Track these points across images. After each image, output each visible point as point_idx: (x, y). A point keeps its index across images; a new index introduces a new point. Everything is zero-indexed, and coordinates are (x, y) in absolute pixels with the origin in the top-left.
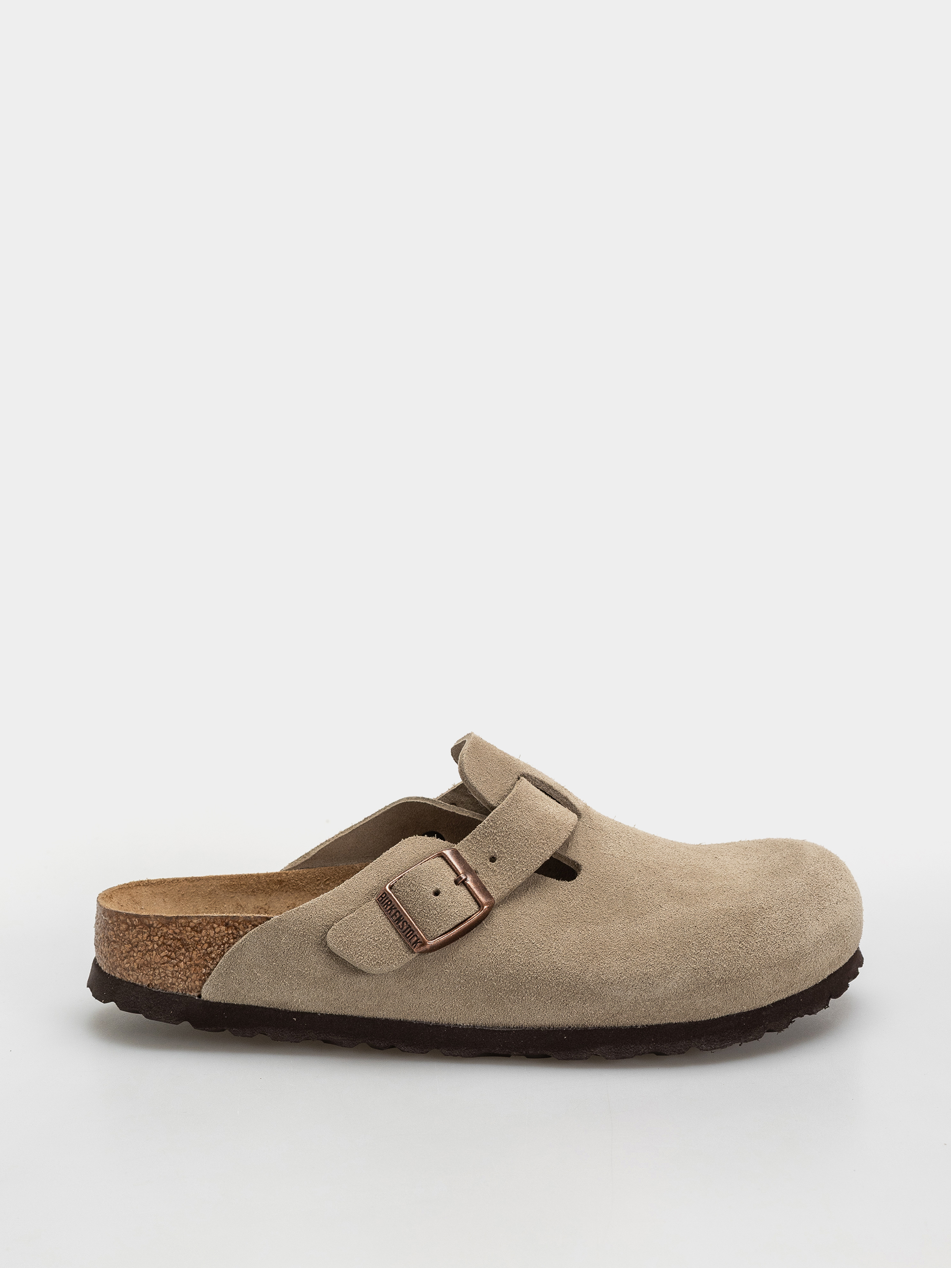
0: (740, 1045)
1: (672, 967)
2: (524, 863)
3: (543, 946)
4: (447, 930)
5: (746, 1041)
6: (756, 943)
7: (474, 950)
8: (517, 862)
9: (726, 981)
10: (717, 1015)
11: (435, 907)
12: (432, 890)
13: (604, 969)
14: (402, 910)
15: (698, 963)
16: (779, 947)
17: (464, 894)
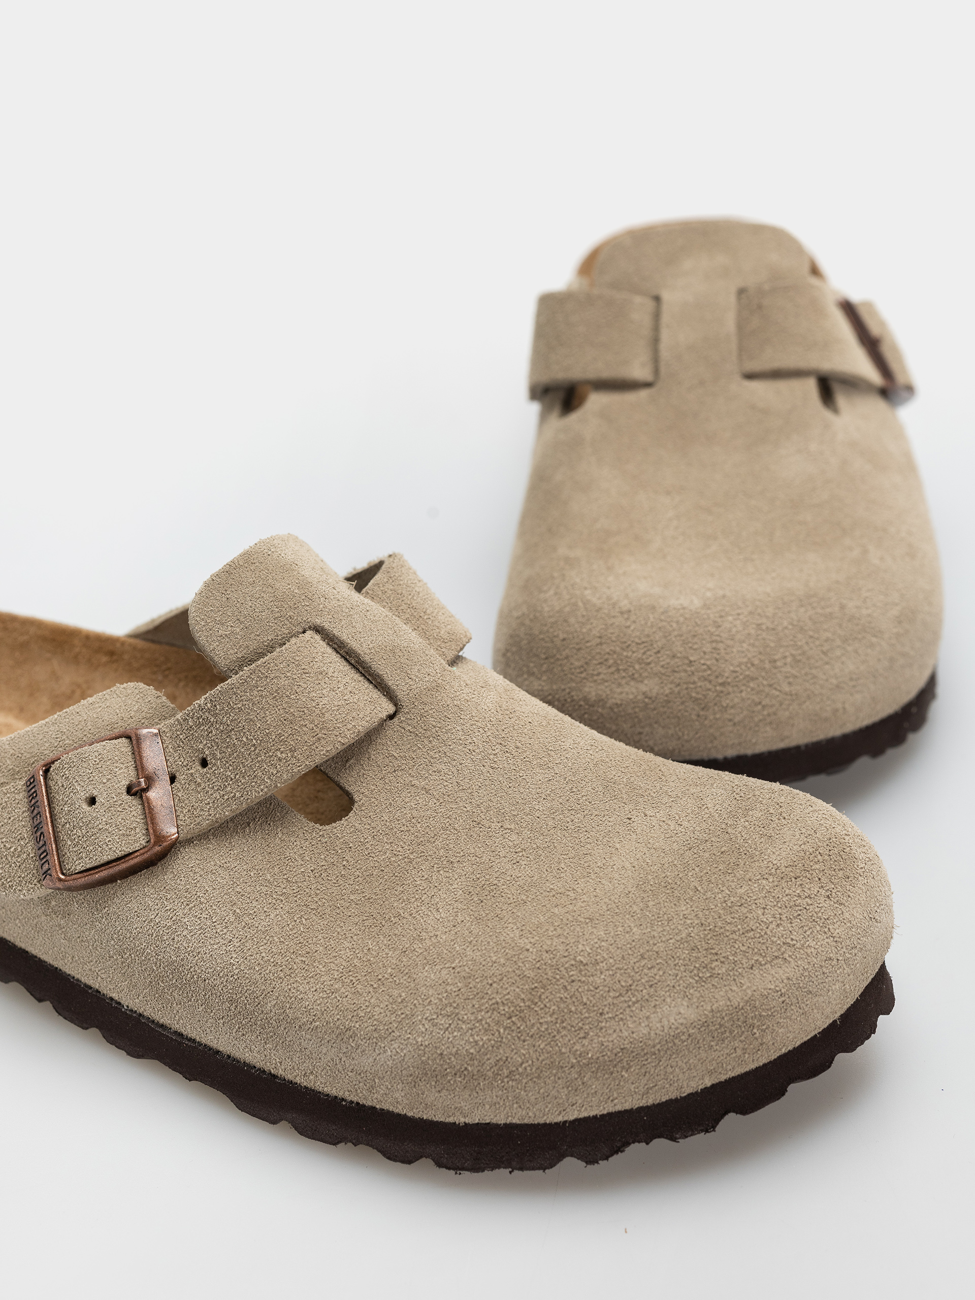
0: (510, 1172)
1: (387, 1029)
2: (240, 784)
3: (225, 930)
4: (88, 866)
5: (521, 1169)
6: (540, 1023)
7: (134, 905)
8: (232, 779)
9: (473, 1075)
10: (461, 1120)
11: (81, 824)
12: (84, 795)
13: (293, 999)
14: (46, 811)
15: (427, 1036)
16: (584, 1038)
17: (134, 813)
